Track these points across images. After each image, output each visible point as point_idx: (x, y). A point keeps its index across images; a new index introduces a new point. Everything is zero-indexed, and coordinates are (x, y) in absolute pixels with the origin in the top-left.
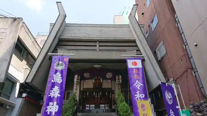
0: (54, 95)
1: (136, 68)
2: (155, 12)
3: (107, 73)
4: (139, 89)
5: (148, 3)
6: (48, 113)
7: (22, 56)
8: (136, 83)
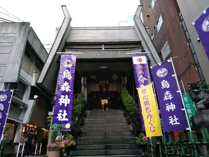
0: (65, 89)
1: (141, 64)
2: (160, 12)
3: (113, 75)
4: (143, 83)
5: (153, 4)
6: (61, 104)
7: (31, 60)
8: (141, 78)
